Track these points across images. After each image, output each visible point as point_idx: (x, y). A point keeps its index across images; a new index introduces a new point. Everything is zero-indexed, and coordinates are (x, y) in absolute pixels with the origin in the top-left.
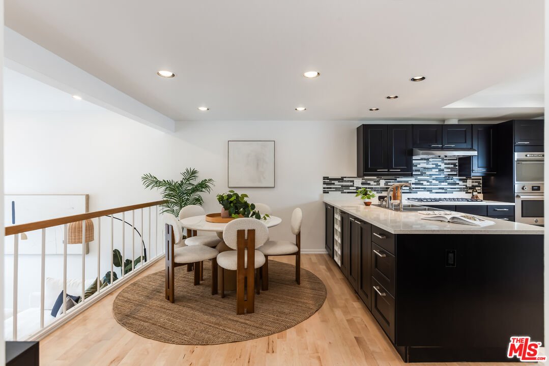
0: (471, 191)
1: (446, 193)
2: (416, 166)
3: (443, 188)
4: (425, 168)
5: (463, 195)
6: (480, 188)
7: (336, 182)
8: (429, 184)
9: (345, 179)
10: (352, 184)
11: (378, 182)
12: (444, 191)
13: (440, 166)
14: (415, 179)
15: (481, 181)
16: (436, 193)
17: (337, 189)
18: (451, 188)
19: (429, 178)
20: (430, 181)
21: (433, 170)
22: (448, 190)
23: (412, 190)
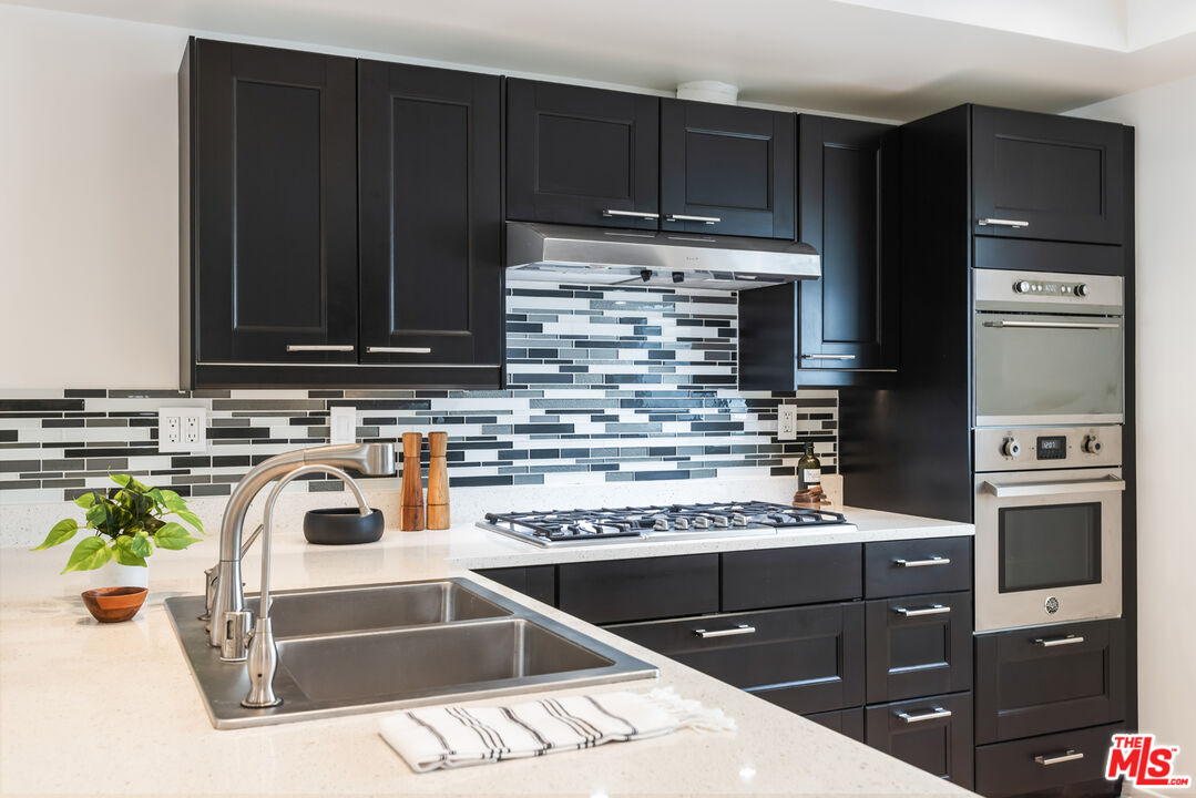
0: (792, 462)
1: (685, 475)
3: (669, 453)
4: (582, 343)
5: (762, 485)
6: (828, 447)
7: (28, 428)
8: (600, 428)
9: (92, 405)
10: (142, 434)
11: (316, 422)
12: (672, 466)
13: (658, 331)
14: (533, 405)
15: (835, 411)
16: (640, 476)
18: (709, 450)
19: (600, 394)
20: (608, 412)
21: (624, 354)
22: (694, 458)
23: (517, 463)
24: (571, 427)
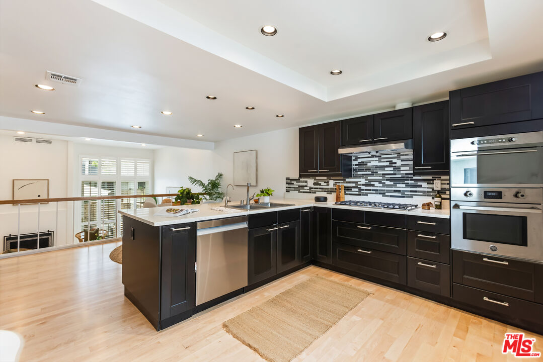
1: (404, 197)
2: (367, 165)
3: (399, 191)
4: (376, 167)
7: (295, 183)
8: (381, 185)
9: (301, 179)
10: (306, 184)
11: (328, 183)
12: (400, 195)
13: (395, 163)
14: (366, 180)
16: (391, 196)
17: (295, 189)
18: (411, 191)
19: (381, 178)
20: (383, 182)
21: (386, 169)
22: (406, 193)
23: (362, 192)
24: (374, 185)
